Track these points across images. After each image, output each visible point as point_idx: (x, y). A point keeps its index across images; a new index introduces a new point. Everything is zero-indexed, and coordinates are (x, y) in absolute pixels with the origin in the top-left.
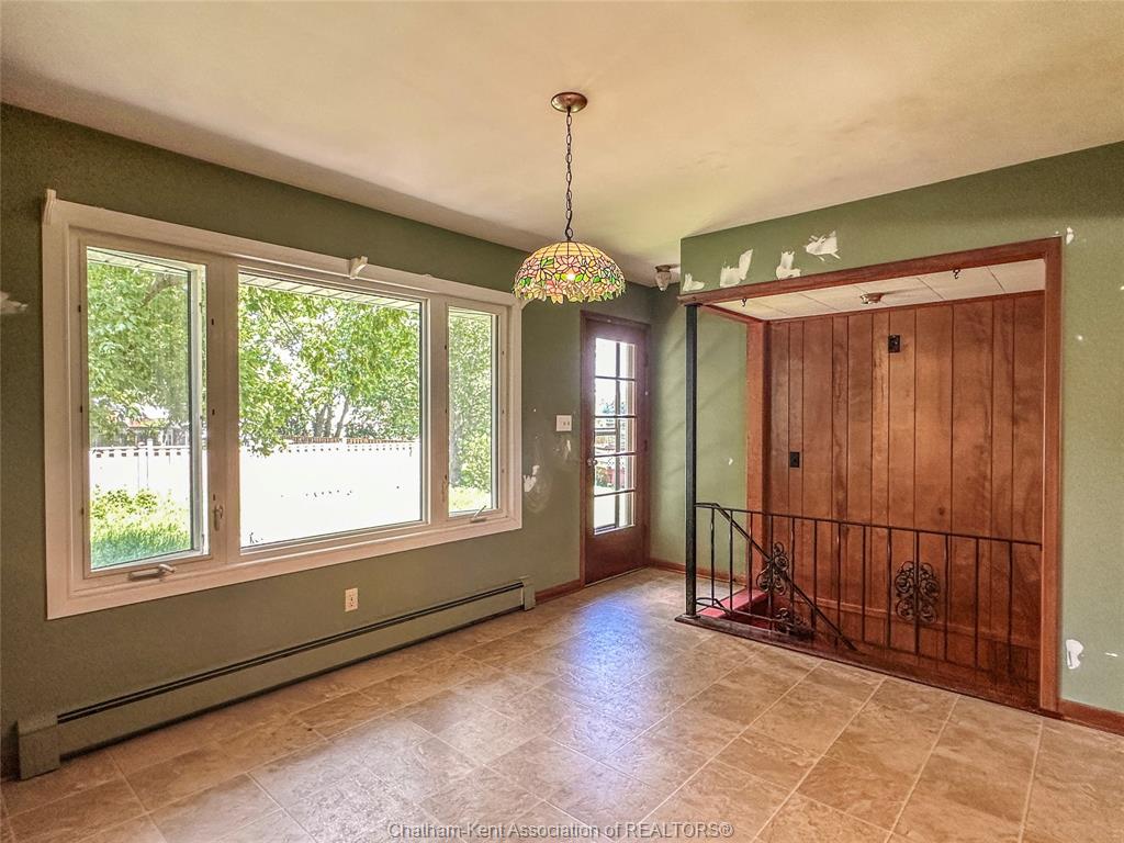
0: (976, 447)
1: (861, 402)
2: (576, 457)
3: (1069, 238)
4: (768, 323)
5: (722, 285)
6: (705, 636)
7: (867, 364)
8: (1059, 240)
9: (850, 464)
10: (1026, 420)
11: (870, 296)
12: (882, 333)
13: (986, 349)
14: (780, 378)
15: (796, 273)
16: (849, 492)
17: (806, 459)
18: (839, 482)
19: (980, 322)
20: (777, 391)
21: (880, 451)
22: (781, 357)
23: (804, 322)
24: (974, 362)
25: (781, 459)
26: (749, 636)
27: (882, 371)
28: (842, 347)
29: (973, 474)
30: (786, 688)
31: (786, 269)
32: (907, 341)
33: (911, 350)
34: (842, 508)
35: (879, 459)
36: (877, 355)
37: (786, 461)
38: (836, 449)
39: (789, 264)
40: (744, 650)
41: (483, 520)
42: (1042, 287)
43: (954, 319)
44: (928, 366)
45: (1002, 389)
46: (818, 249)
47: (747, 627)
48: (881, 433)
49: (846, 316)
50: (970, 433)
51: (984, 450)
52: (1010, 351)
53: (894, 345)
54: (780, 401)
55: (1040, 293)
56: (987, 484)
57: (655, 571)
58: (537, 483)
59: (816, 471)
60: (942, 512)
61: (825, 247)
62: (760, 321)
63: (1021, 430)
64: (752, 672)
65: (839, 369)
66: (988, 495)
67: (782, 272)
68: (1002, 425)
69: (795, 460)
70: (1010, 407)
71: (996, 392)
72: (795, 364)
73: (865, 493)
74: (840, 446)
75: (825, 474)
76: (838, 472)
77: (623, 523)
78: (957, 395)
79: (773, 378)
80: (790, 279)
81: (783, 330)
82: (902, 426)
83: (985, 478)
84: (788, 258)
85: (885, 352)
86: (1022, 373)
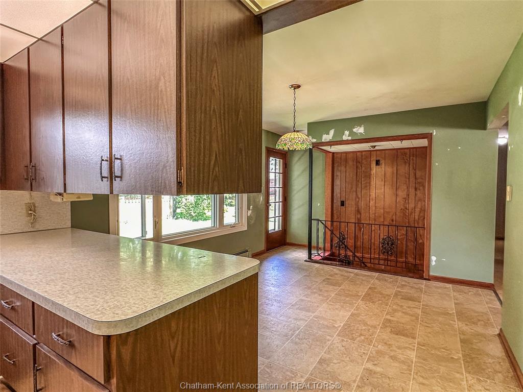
0: (404, 198)
1: (366, 182)
2: (264, 202)
3: (435, 133)
4: (333, 153)
5: (323, 141)
6: (317, 265)
7: (369, 169)
8: (431, 134)
9: (362, 204)
10: (419, 189)
11: (372, 146)
12: (374, 159)
13: (407, 165)
14: (337, 173)
15: (350, 138)
16: (362, 215)
17: (347, 203)
18: (358, 211)
19: (406, 156)
20: (336, 178)
21: (373, 200)
22: (338, 166)
23: (346, 153)
24: (403, 169)
25: (337, 203)
26: (331, 264)
27: (373, 172)
28: (360, 163)
29: (402, 207)
30: (349, 278)
31: (346, 136)
32: (382, 162)
33: (383, 164)
34: (359, 220)
35: (372, 203)
36: (372, 167)
37: (339, 204)
38: (357, 200)
39: (347, 135)
40: (332, 269)
41: (234, 227)
42: (427, 145)
43: (397, 154)
44: (389, 170)
45: (412, 179)
46: (358, 131)
47: (329, 262)
48: (373, 195)
49: (362, 152)
50: (402, 194)
51: (406, 199)
52: (415, 166)
53: (378, 163)
54: (337, 182)
55: (426, 147)
56: (407, 211)
57: (291, 247)
58: (252, 212)
59: (350, 208)
60: (393, 221)
61: (360, 130)
62: (331, 152)
63: (418, 192)
64: (337, 274)
65: (358, 171)
66: (407, 214)
67: (345, 138)
68: (412, 191)
69: (343, 204)
70: (414, 185)
71: (411, 180)
72: (343, 168)
73: (367, 215)
74: (359, 198)
75: (353, 209)
76: (358, 208)
77: (277, 229)
78: (398, 181)
79: (335, 173)
80: (347, 140)
81: (339, 156)
82: (380, 191)
83: (406, 209)
84: (347, 133)
85: (375, 165)
86: (419, 174)
